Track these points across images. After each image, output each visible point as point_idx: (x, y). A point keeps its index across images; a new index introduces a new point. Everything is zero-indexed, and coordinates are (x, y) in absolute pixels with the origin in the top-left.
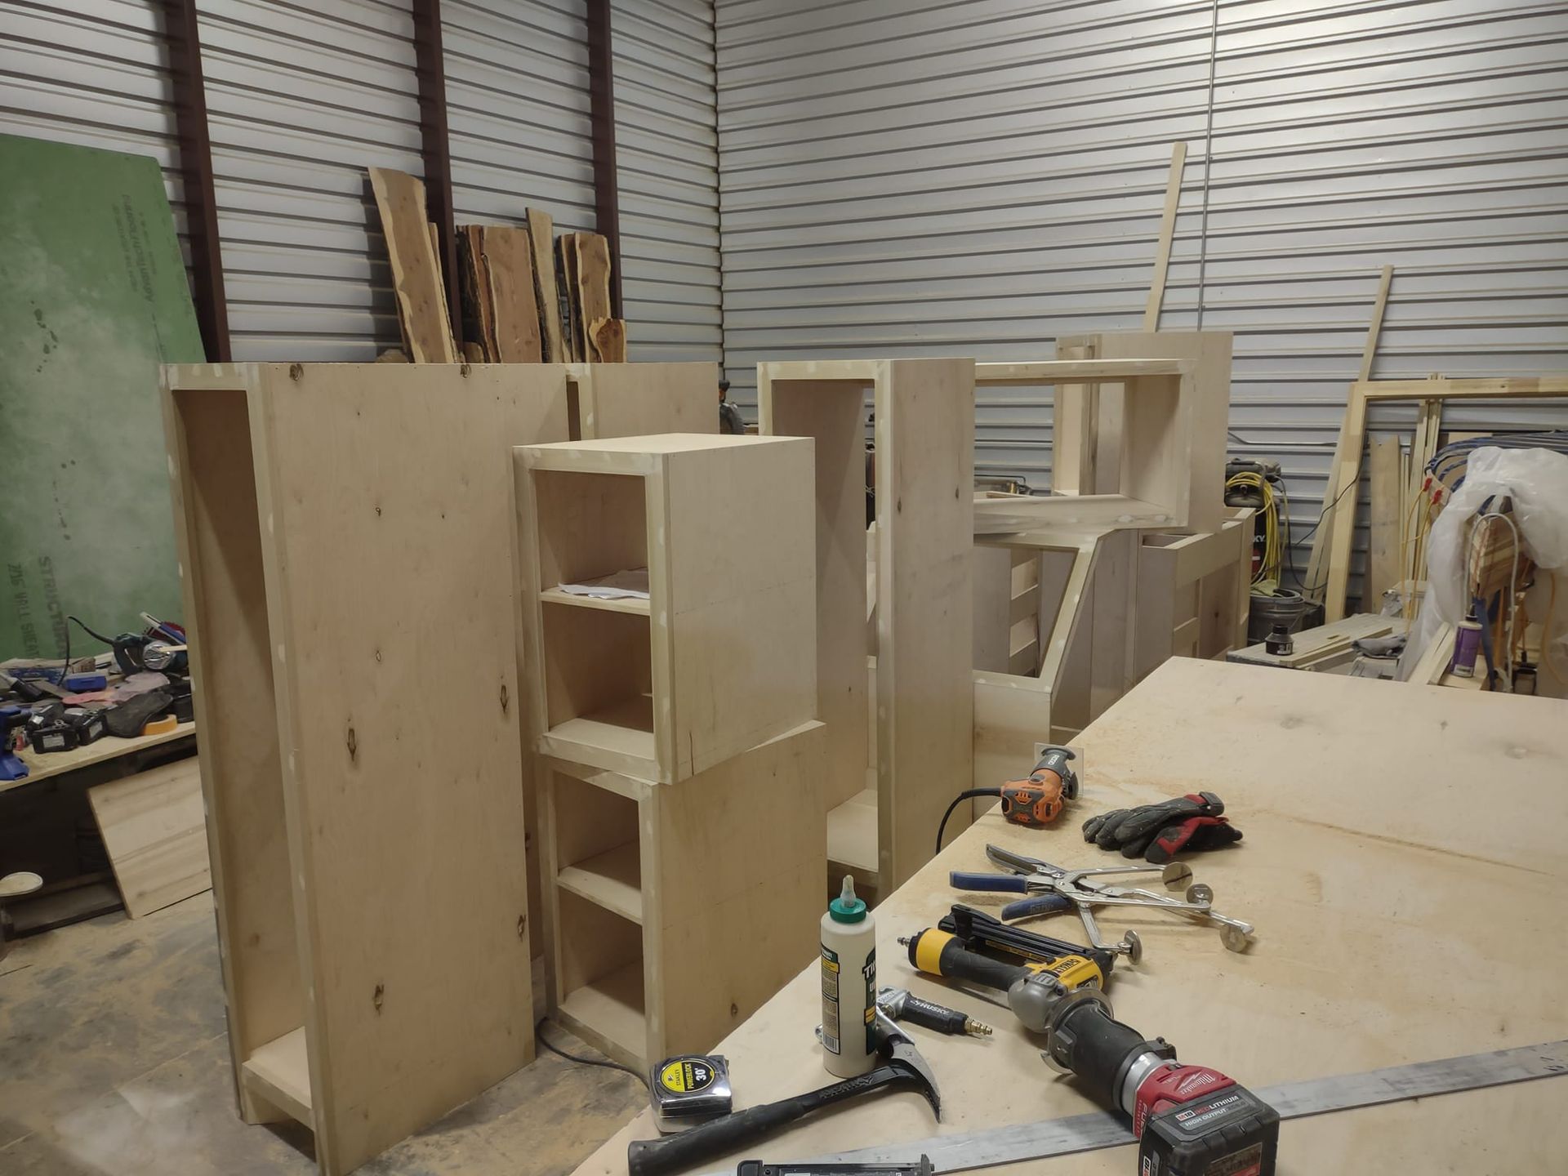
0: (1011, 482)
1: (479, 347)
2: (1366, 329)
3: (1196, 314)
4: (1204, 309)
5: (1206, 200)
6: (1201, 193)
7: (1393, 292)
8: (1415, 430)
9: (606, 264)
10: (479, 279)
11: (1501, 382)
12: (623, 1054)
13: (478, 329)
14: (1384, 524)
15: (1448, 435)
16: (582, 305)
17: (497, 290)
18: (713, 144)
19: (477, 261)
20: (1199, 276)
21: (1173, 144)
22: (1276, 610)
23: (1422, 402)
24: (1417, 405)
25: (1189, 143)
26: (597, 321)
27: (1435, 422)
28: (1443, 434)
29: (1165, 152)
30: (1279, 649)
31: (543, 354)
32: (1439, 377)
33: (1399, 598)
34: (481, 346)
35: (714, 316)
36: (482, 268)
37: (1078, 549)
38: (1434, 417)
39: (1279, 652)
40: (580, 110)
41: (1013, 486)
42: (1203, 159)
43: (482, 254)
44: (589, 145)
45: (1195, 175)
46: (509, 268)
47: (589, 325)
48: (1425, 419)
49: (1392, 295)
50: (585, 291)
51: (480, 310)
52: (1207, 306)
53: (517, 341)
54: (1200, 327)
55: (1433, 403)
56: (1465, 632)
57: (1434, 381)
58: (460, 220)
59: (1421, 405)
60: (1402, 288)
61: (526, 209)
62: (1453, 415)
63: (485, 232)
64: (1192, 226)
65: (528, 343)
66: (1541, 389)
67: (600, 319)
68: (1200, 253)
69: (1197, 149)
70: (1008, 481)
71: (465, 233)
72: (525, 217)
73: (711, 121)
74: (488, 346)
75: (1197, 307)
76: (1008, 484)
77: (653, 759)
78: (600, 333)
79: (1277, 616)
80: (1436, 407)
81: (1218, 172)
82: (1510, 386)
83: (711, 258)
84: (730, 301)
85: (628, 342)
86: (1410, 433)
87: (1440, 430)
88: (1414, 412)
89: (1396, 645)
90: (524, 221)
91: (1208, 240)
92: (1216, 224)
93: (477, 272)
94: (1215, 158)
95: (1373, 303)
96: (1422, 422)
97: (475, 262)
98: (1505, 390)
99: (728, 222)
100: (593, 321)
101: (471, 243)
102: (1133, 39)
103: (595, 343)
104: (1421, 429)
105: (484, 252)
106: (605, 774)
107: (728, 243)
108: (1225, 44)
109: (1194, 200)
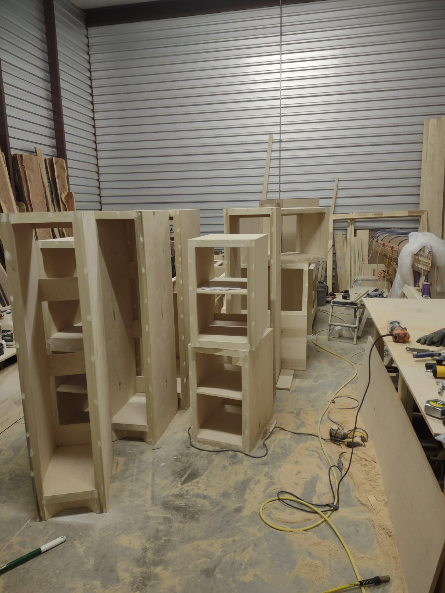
0: (219, 251)
1: (24, 204)
2: (332, 198)
3: (278, 193)
4: (281, 191)
5: (280, 155)
6: (278, 152)
7: (339, 186)
8: (347, 230)
9: (65, 170)
10: (22, 176)
11: (372, 214)
12: (230, 446)
13: (24, 196)
14: (340, 259)
15: (356, 231)
16: (58, 187)
17: (29, 180)
18: (93, 124)
19: (21, 168)
20: (279, 180)
21: (268, 135)
22: (320, 288)
23: (349, 221)
24: (347, 222)
25: (274, 135)
26: (64, 192)
27: (353, 226)
28: (355, 230)
29: (266, 137)
30: (347, 298)
31: (47, 207)
32: (353, 213)
33: (358, 281)
34: (25, 203)
35: (97, 191)
36: (23, 171)
37: (303, 269)
38: (353, 225)
39: (347, 299)
40: (49, 108)
41: (220, 252)
42: (279, 140)
43: (23, 166)
44: (53, 123)
45: (276, 146)
46: (32, 171)
47: (61, 194)
48: (350, 226)
49: (339, 187)
50: (58, 181)
51: (24, 189)
52: (282, 190)
53: (38, 201)
54: (280, 197)
55: (352, 221)
56: (426, 285)
57: (352, 214)
58: (13, 152)
59: (348, 221)
60: (342, 185)
61: (35, 148)
62: (358, 224)
63: (23, 156)
64: (276, 163)
65: (42, 202)
66: (384, 216)
67: (65, 192)
68: (279, 172)
69: (276, 137)
70: (218, 251)
71: (15, 157)
72: (34, 151)
73: (92, 115)
74: (28, 203)
75: (279, 191)
76: (218, 252)
77: (247, 343)
78: (65, 198)
79: (320, 290)
80: (353, 222)
81: (284, 145)
82: (375, 215)
83: (95, 169)
84: (102, 185)
85: (76, 201)
86: (345, 230)
87: (355, 229)
88: (346, 224)
89: (379, 294)
90: (35, 152)
91: (281, 168)
92: (284, 163)
93: (21, 173)
94: (282, 140)
95: (333, 189)
96: (349, 227)
97: (20, 169)
98: (373, 216)
99: (100, 154)
100: (63, 193)
101: (18, 161)
102: (253, 98)
103: (64, 202)
104: (349, 229)
105: (24, 165)
106: (225, 350)
107: (101, 163)
108: (284, 102)
109: (276, 155)
